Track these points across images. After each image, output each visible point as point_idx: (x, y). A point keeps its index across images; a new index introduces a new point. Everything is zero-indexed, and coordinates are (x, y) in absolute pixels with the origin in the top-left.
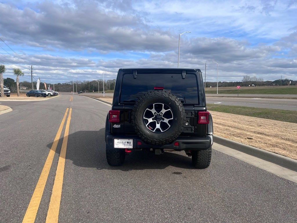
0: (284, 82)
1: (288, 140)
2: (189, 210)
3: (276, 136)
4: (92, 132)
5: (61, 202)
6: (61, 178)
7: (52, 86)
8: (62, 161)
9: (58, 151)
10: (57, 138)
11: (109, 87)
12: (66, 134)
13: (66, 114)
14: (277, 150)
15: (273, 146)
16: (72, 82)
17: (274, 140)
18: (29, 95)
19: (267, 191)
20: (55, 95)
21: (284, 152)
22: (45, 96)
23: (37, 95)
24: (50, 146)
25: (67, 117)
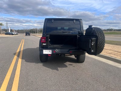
0: (111, 30)
1: (116, 51)
2: (77, 80)
3: (110, 50)
4: (33, 49)
5: (20, 77)
6: (20, 67)
7: (16, 31)
8: (20, 60)
9: (18, 56)
10: (18, 51)
11: (40, 31)
12: (22, 49)
13: (22, 41)
14: (112, 55)
15: (110, 54)
16: (24, 29)
17: (110, 51)
18: (6, 34)
19: (110, 72)
20: (17, 34)
21: (115, 56)
22: (13, 34)
23: (9, 34)
24: (15, 54)
25: (22, 43)
